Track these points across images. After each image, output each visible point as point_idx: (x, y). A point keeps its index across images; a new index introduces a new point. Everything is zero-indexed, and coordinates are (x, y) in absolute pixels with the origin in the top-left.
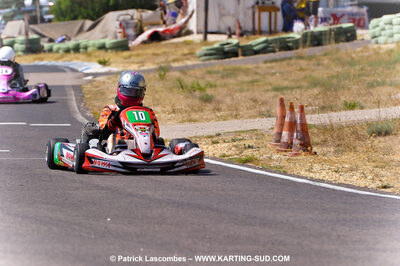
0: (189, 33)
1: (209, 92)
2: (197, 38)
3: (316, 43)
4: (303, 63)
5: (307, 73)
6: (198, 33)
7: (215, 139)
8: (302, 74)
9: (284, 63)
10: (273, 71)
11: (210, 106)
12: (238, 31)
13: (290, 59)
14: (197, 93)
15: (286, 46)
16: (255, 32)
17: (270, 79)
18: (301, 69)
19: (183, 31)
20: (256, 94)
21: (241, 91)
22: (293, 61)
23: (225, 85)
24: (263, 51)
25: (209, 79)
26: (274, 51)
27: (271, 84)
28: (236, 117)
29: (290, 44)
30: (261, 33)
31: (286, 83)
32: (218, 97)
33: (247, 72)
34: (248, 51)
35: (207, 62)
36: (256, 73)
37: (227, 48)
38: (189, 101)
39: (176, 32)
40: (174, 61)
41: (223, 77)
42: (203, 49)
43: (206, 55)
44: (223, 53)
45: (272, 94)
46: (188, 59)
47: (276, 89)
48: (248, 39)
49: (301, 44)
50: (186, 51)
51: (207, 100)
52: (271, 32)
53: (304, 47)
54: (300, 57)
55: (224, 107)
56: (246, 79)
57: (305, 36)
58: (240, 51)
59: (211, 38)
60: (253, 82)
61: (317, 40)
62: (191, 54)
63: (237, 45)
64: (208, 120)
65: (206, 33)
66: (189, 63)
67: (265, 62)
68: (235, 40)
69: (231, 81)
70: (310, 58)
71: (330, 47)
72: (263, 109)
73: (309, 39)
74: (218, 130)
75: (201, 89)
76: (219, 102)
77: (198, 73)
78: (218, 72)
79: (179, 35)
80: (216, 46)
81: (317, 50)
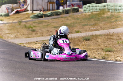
0: (28, 11)
1: (34, 28)
2: (30, 12)
3: (67, 13)
4: (63, 19)
5: (64, 22)
6: (31, 10)
7: (36, 43)
8: (63, 22)
9: (57, 19)
10: (54, 22)
11: (34, 33)
12: (43, 10)
13: (59, 18)
14: (30, 29)
15: (57, 14)
16: (48, 10)
17: (53, 24)
18: (62, 21)
19: (26, 10)
20: (49, 29)
21: (44, 28)
22: (60, 19)
23: (39, 26)
24: (50, 16)
25: (34, 24)
26: (54, 16)
27: (53, 26)
28: (42, 36)
29: (59, 14)
30: (50, 10)
31: (58, 25)
32: (37, 30)
33: (45, 22)
34: (46, 16)
35: (33, 19)
36: (49, 23)
37: (39, 15)
38: (28, 31)
39: (24, 10)
40: (23, 19)
41: (38, 24)
42: (32, 15)
43: (33, 17)
44: (38, 17)
45: (53, 29)
46: (27, 19)
47: (55, 27)
48: (46, 12)
49: (62, 14)
50: (27, 16)
51: (34, 31)
52: (53, 10)
53: (63, 14)
54: (62, 17)
55: (39, 33)
56: (46, 24)
57: (63, 11)
58: (43, 16)
59: (34, 12)
60: (48, 25)
61: (67, 12)
62: (28, 17)
63: (43, 14)
64: (34, 37)
65: (33, 10)
66: (28, 20)
67: (51, 19)
68: (42, 13)
69: (41, 25)
70: (65, 18)
71: (71, 14)
72: (51, 33)
73: (64, 12)
74: (37, 40)
75: (31, 28)
76: (37, 31)
77: (31, 23)
78: (36, 23)
79: (25, 11)
80: (36, 14)
81: (67, 15)
